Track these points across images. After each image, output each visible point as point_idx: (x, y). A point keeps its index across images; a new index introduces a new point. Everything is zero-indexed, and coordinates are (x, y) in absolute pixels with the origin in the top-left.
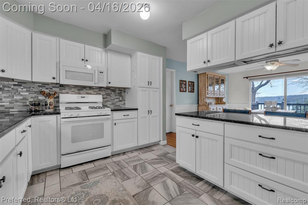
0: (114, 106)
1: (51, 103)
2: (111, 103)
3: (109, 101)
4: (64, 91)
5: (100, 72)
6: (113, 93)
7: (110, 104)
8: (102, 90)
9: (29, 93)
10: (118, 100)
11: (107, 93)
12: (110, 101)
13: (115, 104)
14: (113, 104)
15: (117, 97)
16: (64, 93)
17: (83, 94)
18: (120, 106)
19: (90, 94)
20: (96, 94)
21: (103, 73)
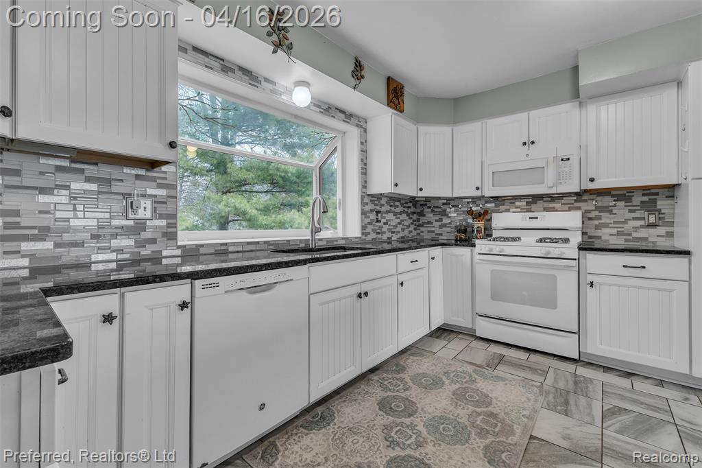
0: (626, 240)
1: (479, 229)
2: (614, 231)
3: (606, 226)
4: (502, 208)
5: (562, 160)
6: (622, 204)
7: (611, 235)
8: (584, 198)
9: (457, 214)
10: (642, 223)
11: (600, 204)
12: (610, 225)
13: (630, 235)
14: (619, 234)
15: (637, 214)
16: (502, 212)
17: (537, 211)
18: (650, 239)
19: (554, 210)
20: (567, 209)
21: (568, 159)
